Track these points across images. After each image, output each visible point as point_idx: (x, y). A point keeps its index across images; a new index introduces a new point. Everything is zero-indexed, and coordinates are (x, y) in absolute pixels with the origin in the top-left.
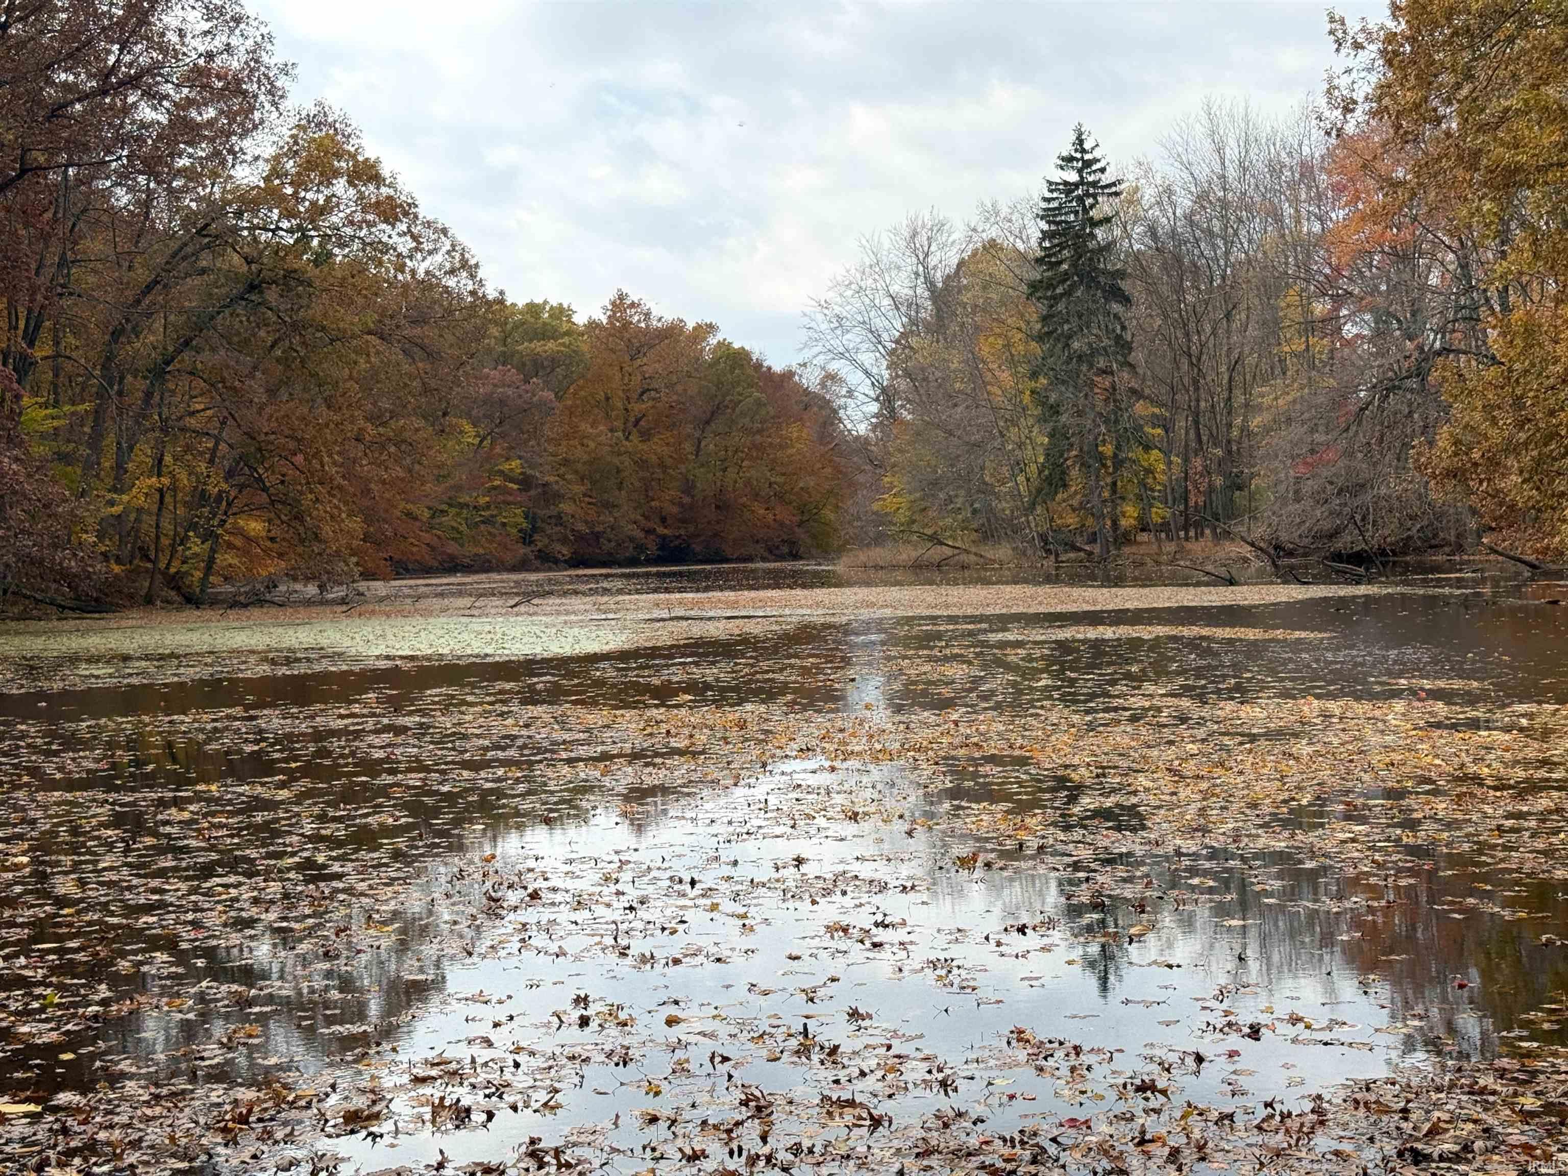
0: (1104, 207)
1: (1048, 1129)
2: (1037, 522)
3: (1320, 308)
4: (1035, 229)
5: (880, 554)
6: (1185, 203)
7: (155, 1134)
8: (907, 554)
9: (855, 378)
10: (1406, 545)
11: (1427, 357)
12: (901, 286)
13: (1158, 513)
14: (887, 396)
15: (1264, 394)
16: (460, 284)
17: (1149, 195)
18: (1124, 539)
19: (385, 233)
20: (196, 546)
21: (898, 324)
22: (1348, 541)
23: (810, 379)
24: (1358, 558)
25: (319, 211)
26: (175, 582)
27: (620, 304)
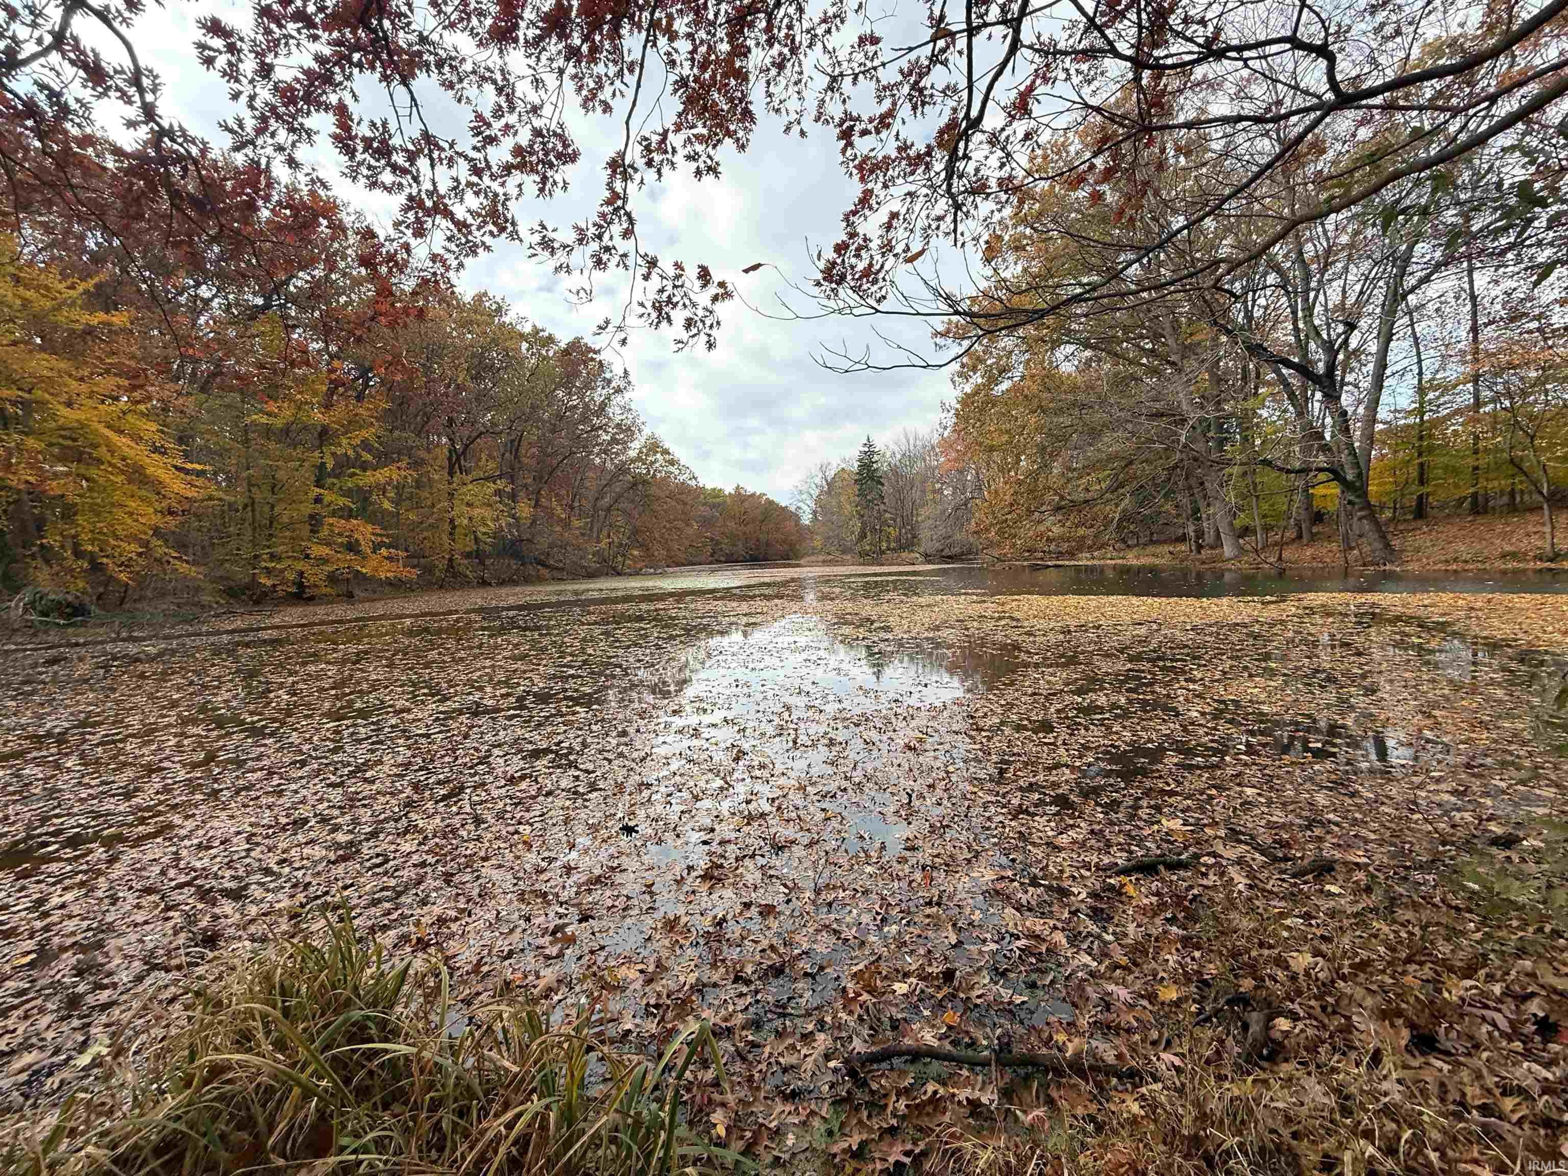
0: (876, 458)
1: (869, 712)
2: (858, 548)
3: (938, 486)
4: (856, 464)
5: (813, 558)
6: (899, 456)
7: (620, 716)
8: (821, 558)
9: (805, 507)
10: (962, 554)
11: (968, 500)
12: (818, 480)
13: (893, 545)
14: (815, 513)
15: (922, 511)
16: (693, 483)
17: (888, 454)
18: (883, 552)
19: (671, 469)
20: (620, 559)
21: (817, 492)
22: (946, 552)
23: (793, 509)
24: (949, 557)
25: (652, 463)
26: (614, 569)
27: (738, 488)
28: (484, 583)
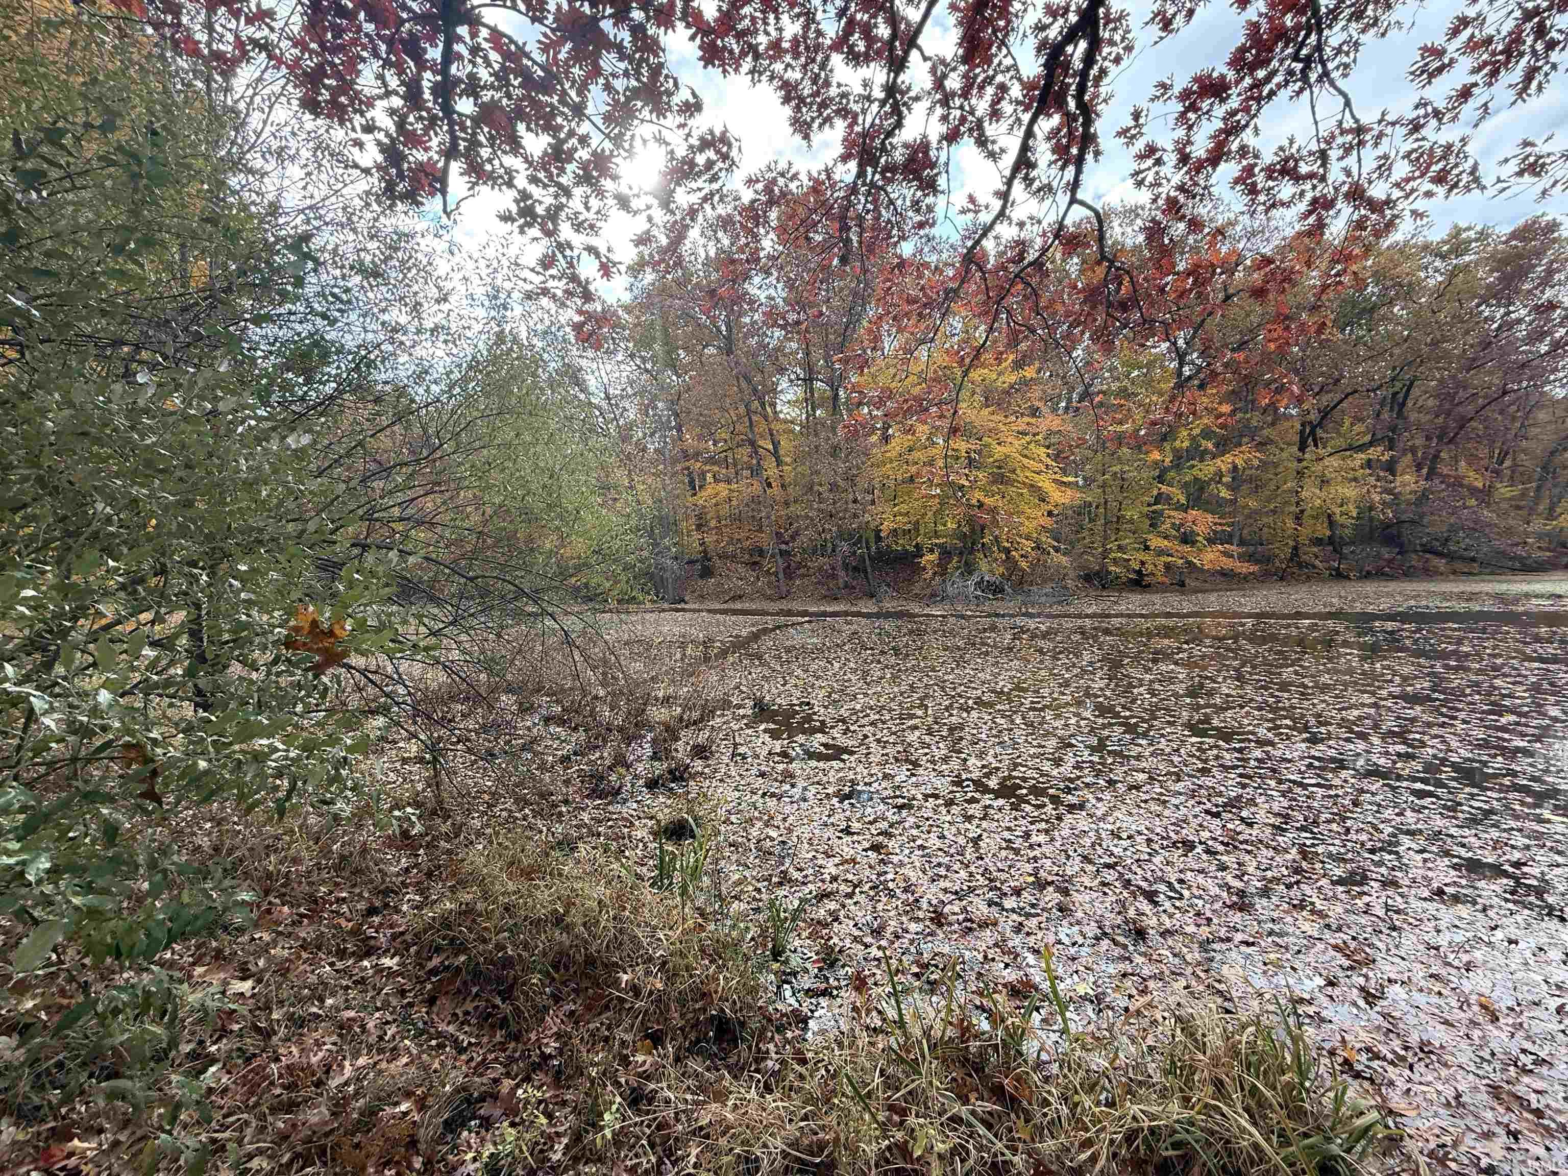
28: (1339, 576)
